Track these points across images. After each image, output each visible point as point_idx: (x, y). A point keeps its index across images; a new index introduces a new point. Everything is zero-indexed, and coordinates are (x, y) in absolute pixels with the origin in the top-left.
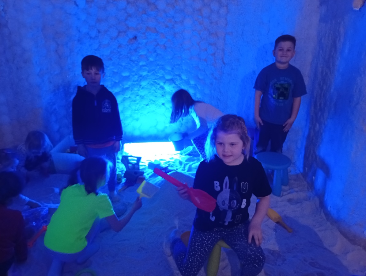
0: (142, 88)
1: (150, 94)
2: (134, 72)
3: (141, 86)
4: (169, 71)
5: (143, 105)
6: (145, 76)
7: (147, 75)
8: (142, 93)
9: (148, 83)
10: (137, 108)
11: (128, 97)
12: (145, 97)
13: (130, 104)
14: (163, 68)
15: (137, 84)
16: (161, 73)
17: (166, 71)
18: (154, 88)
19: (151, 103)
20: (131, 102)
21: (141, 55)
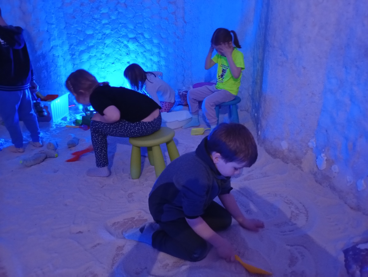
0: (107, 46)
1: (115, 52)
2: (97, 30)
3: (105, 44)
4: (132, 29)
5: (109, 64)
6: (108, 34)
7: (110, 33)
8: (108, 51)
9: (112, 42)
10: (103, 66)
11: (94, 55)
12: (110, 55)
13: (96, 62)
14: (125, 26)
15: (101, 42)
16: (123, 32)
17: (129, 30)
18: (118, 46)
19: (116, 62)
20: (97, 60)
21: (103, 14)
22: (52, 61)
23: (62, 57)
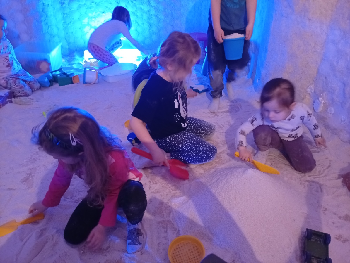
22: (43, 11)
23: (51, 5)
